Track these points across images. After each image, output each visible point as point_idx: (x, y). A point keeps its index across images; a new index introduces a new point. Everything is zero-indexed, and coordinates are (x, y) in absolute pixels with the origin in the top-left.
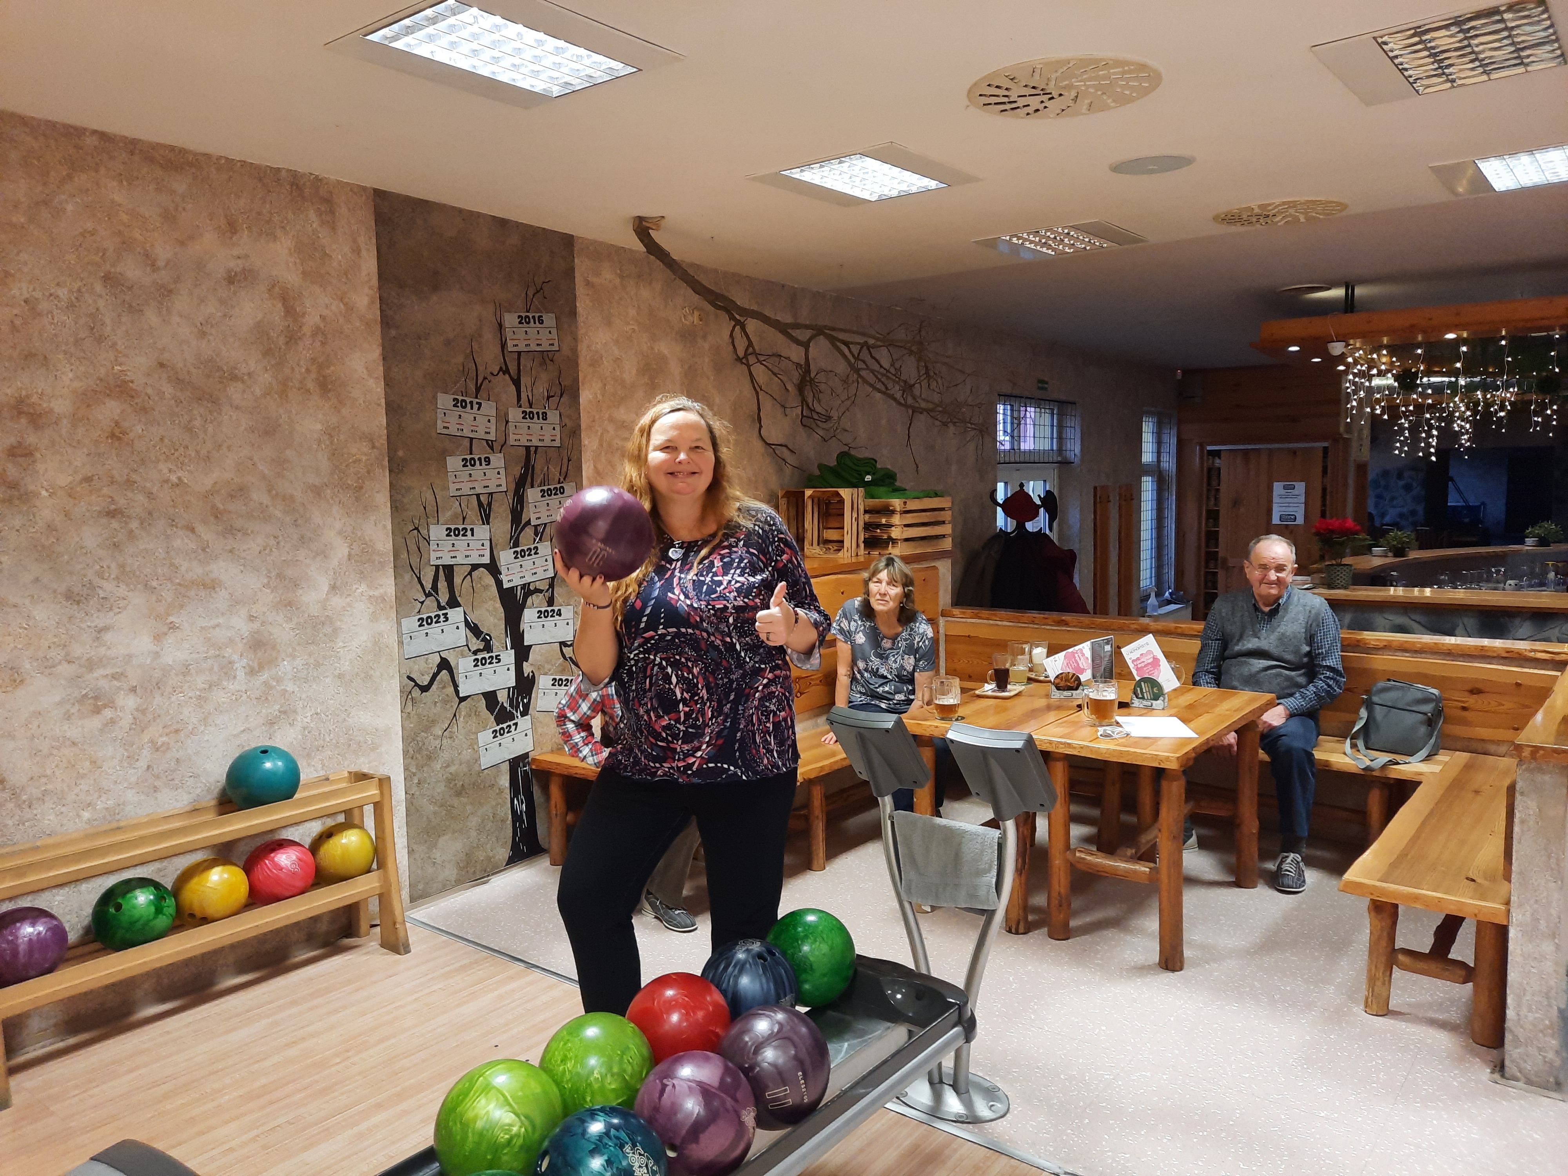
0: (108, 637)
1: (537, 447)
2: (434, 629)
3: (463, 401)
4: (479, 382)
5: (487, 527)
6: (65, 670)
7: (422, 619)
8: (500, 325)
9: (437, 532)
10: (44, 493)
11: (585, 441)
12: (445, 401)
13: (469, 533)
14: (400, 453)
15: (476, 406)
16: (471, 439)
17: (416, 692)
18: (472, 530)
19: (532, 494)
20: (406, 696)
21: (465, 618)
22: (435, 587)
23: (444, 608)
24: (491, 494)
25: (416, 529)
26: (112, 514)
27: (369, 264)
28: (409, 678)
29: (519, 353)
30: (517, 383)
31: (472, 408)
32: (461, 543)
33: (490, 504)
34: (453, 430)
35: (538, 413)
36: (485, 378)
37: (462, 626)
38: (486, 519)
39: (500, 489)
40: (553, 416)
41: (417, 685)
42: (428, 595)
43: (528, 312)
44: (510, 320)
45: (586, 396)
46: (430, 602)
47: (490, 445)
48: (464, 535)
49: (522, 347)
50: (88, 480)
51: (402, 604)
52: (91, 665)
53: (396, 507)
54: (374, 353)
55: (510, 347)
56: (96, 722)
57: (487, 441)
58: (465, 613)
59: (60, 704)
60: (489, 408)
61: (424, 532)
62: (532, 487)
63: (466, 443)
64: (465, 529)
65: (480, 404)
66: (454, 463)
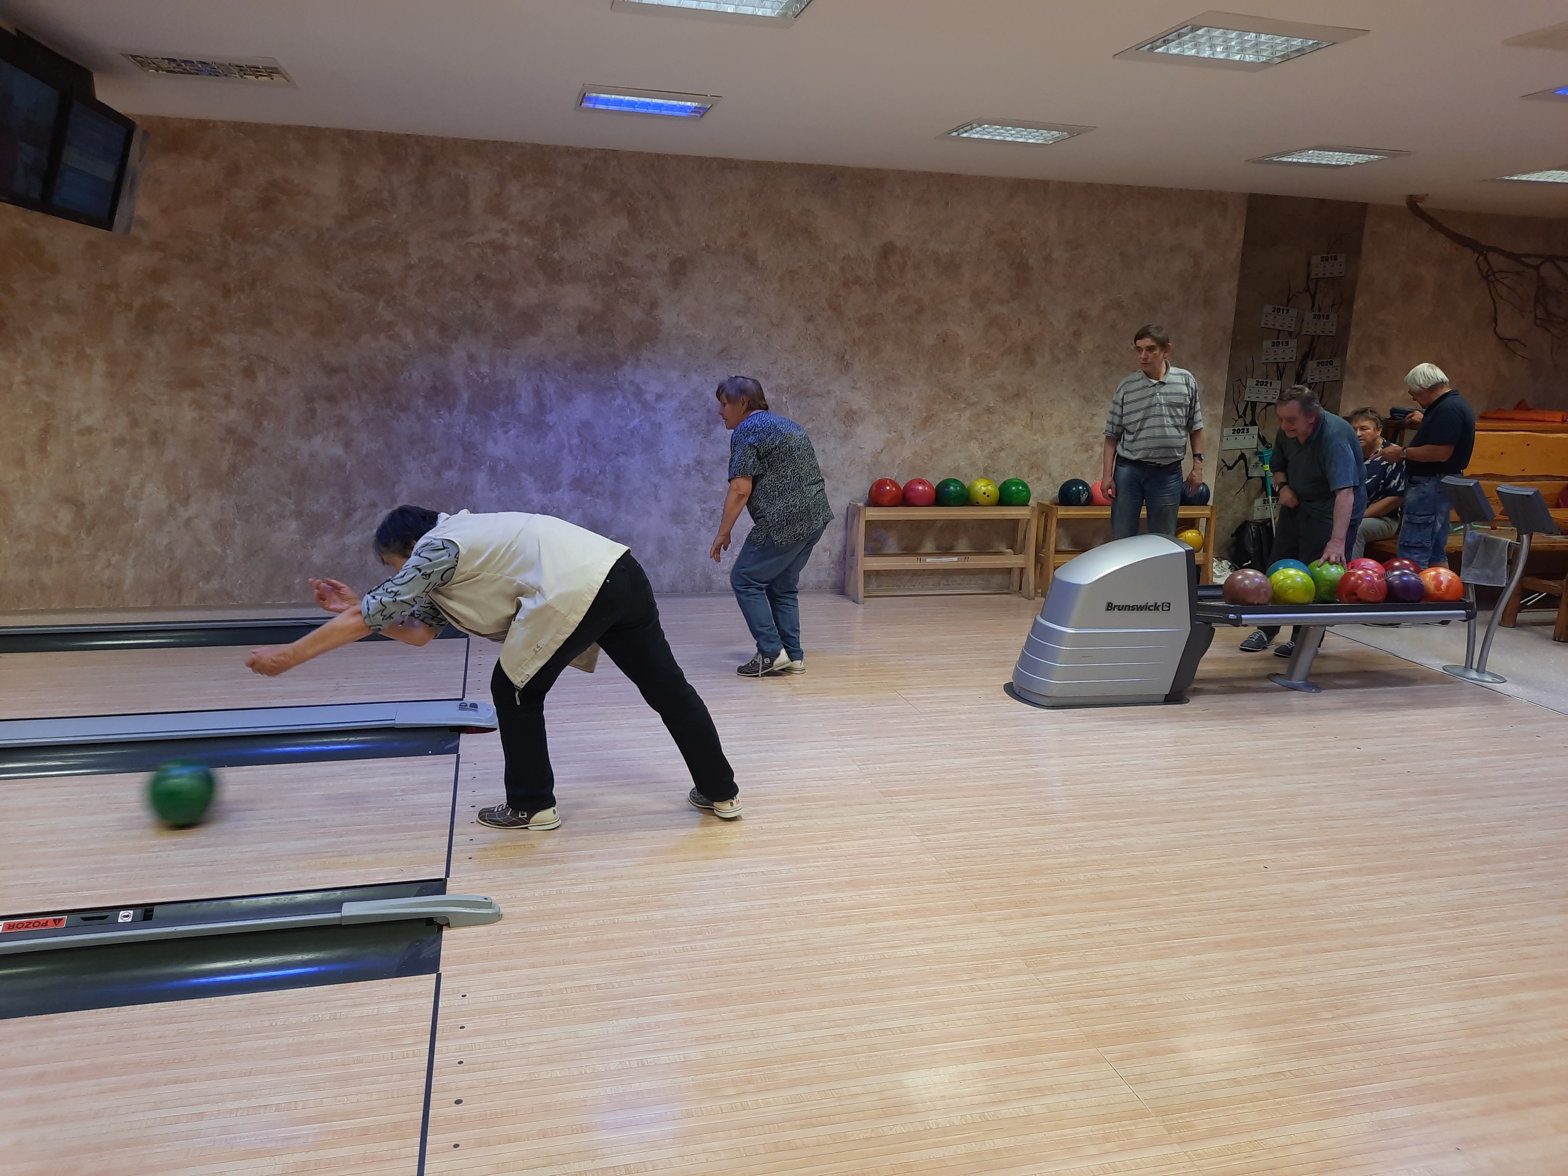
0: (1095, 418)
1: (1319, 336)
2: (1240, 437)
3: (1278, 308)
4: (1290, 297)
5: (1279, 382)
6: (1078, 430)
7: (1235, 430)
8: (1309, 264)
9: (1251, 382)
10: (1083, 352)
11: (1353, 333)
12: (1268, 309)
13: (1269, 385)
14: (1238, 338)
15: (1285, 311)
16: (1279, 331)
17: (1225, 469)
18: (1271, 383)
19: (1311, 364)
20: (1219, 470)
21: (1259, 433)
22: (1245, 412)
23: (1248, 426)
24: (1286, 363)
25: (1240, 380)
26: (1105, 362)
27: (1240, 235)
28: (1223, 460)
29: (1318, 279)
30: (1313, 298)
31: (1283, 312)
32: (1263, 389)
33: (1284, 369)
34: (1270, 325)
35: (1324, 315)
36: (1294, 295)
37: (1256, 437)
38: (1280, 377)
39: (1291, 360)
40: (1333, 317)
41: (1226, 465)
42: (1240, 417)
43: (1328, 253)
44: (1316, 259)
45: (1358, 304)
46: (1241, 421)
47: (1290, 334)
48: (1266, 385)
49: (1320, 275)
50: (1099, 347)
51: (1225, 421)
52: (1087, 430)
53: (1231, 368)
54: (1234, 284)
55: (1313, 276)
56: (1085, 456)
57: (1289, 331)
58: (1259, 430)
59: (1074, 445)
60: (1293, 312)
61: (1243, 381)
62: (1312, 359)
63: (1276, 332)
64: (1267, 382)
65: (1288, 310)
66: (1267, 344)
